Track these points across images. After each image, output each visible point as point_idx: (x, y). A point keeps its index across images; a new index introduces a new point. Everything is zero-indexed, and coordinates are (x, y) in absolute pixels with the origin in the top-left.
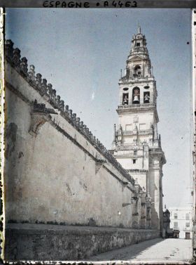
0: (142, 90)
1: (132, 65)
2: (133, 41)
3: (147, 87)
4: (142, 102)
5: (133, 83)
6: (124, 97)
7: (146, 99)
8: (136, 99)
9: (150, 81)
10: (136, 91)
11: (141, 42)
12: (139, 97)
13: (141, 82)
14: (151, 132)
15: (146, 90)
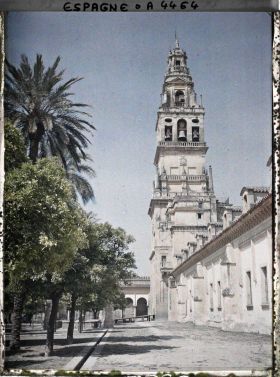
0: (190, 124)
1: (172, 89)
2: (171, 58)
3: (195, 121)
4: (190, 139)
5: (178, 114)
6: (166, 131)
7: (195, 136)
8: (182, 135)
9: (199, 114)
10: (182, 125)
11: (182, 60)
12: (186, 132)
13: (187, 114)
14: (204, 178)
15: (195, 125)
